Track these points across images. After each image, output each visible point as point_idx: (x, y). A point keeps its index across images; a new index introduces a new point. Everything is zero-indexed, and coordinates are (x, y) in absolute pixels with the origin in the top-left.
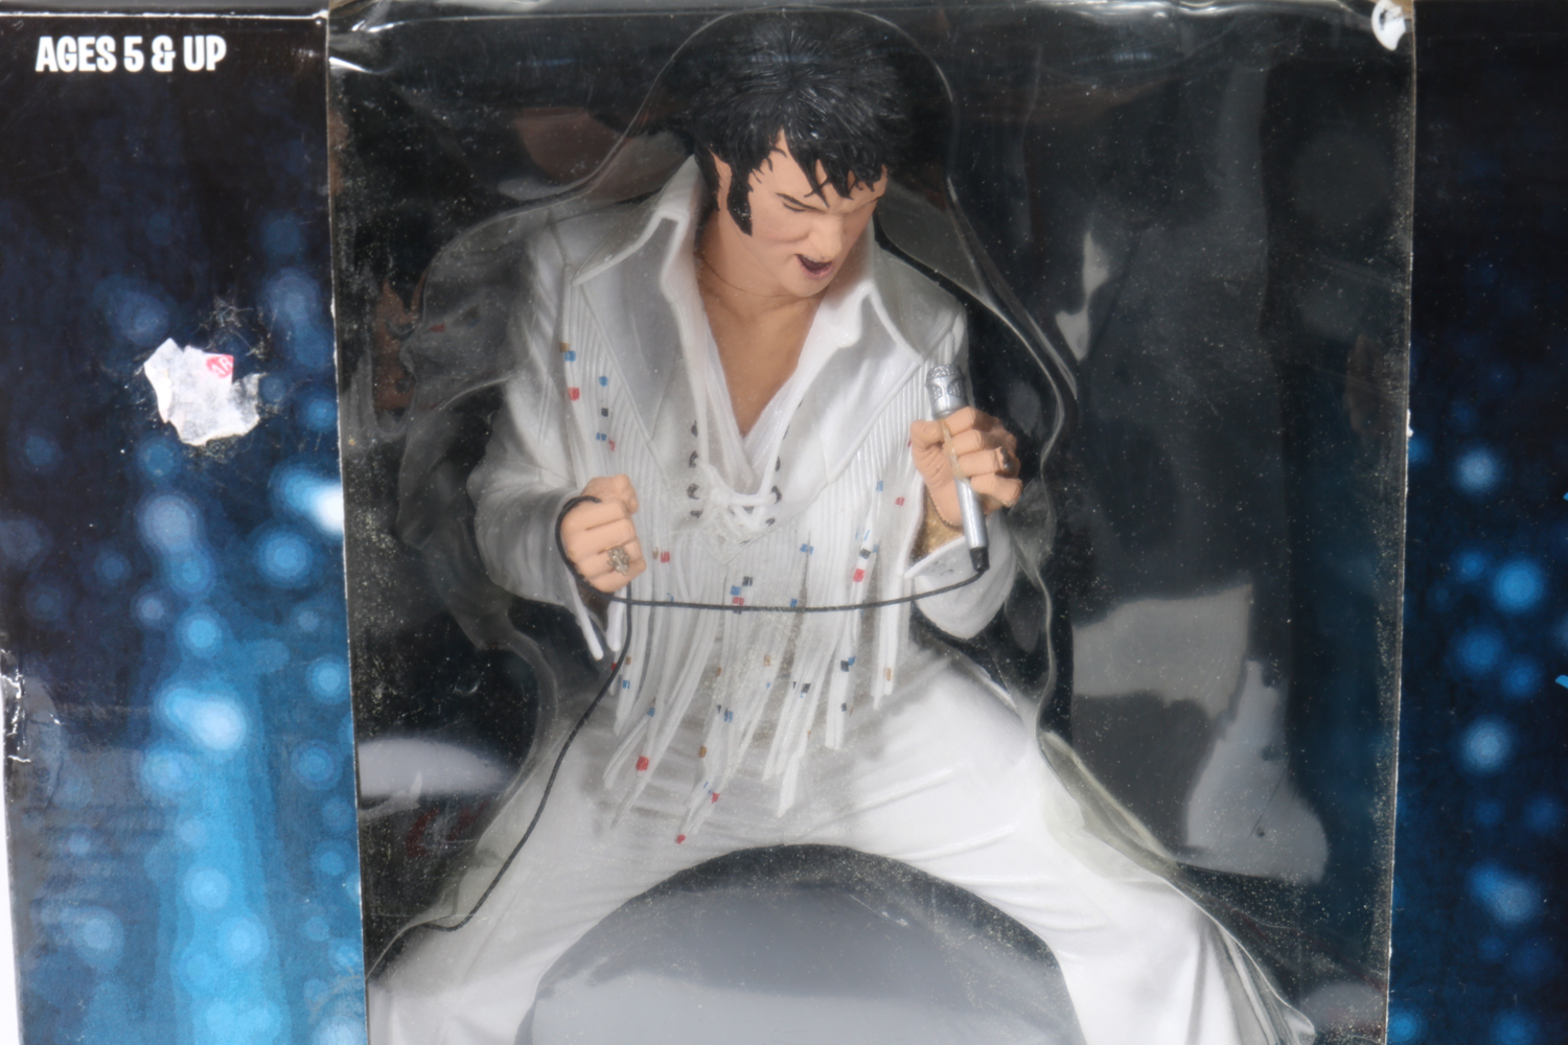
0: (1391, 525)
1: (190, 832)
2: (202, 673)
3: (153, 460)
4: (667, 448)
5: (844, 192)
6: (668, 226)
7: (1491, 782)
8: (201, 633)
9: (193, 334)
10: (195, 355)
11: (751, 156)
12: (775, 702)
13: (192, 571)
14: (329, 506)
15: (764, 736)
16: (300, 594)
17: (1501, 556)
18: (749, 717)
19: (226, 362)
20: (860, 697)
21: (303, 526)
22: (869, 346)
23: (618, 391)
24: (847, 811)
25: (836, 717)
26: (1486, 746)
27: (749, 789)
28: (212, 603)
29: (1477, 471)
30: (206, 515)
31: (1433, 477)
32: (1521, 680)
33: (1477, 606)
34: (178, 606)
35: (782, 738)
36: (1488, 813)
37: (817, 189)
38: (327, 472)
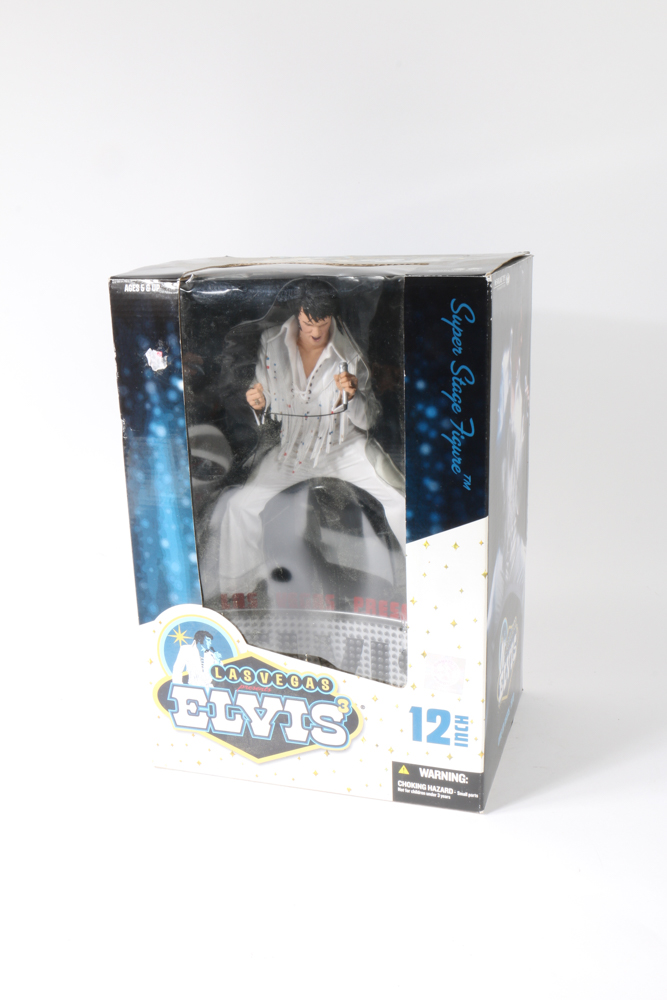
0: (402, 397)
1: (156, 454)
2: (157, 420)
3: (147, 374)
4: (287, 380)
5: (317, 321)
6: (286, 329)
7: (427, 458)
8: (157, 411)
9: (155, 347)
10: (155, 351)
11: (297, 313)
12: (314, 441)
13: (155, 398)
14: (180, 385)
15: (311, 449)
16: (175, 404)
17: (427, 405)
18: (308, 444)
19: (161, 353)
20: (335, 443)
21: (176, 389)
22: (334, 358)
23: (279, 366)
24: (336, 469)
25: (328, 446)
26: (425, 449)
27: (309, 461)
28: (159, 405)
29: (421, 385)
30: (158, 386)
31: (411, 386)
32: (433, 434)
33: (422, 416)
34: (153, 405)
35: (315, 450)
36: (426, 465)
37: (310, 320)
38: (180, 378)
